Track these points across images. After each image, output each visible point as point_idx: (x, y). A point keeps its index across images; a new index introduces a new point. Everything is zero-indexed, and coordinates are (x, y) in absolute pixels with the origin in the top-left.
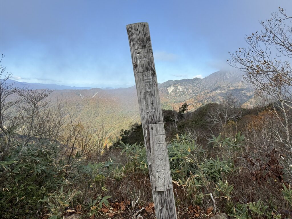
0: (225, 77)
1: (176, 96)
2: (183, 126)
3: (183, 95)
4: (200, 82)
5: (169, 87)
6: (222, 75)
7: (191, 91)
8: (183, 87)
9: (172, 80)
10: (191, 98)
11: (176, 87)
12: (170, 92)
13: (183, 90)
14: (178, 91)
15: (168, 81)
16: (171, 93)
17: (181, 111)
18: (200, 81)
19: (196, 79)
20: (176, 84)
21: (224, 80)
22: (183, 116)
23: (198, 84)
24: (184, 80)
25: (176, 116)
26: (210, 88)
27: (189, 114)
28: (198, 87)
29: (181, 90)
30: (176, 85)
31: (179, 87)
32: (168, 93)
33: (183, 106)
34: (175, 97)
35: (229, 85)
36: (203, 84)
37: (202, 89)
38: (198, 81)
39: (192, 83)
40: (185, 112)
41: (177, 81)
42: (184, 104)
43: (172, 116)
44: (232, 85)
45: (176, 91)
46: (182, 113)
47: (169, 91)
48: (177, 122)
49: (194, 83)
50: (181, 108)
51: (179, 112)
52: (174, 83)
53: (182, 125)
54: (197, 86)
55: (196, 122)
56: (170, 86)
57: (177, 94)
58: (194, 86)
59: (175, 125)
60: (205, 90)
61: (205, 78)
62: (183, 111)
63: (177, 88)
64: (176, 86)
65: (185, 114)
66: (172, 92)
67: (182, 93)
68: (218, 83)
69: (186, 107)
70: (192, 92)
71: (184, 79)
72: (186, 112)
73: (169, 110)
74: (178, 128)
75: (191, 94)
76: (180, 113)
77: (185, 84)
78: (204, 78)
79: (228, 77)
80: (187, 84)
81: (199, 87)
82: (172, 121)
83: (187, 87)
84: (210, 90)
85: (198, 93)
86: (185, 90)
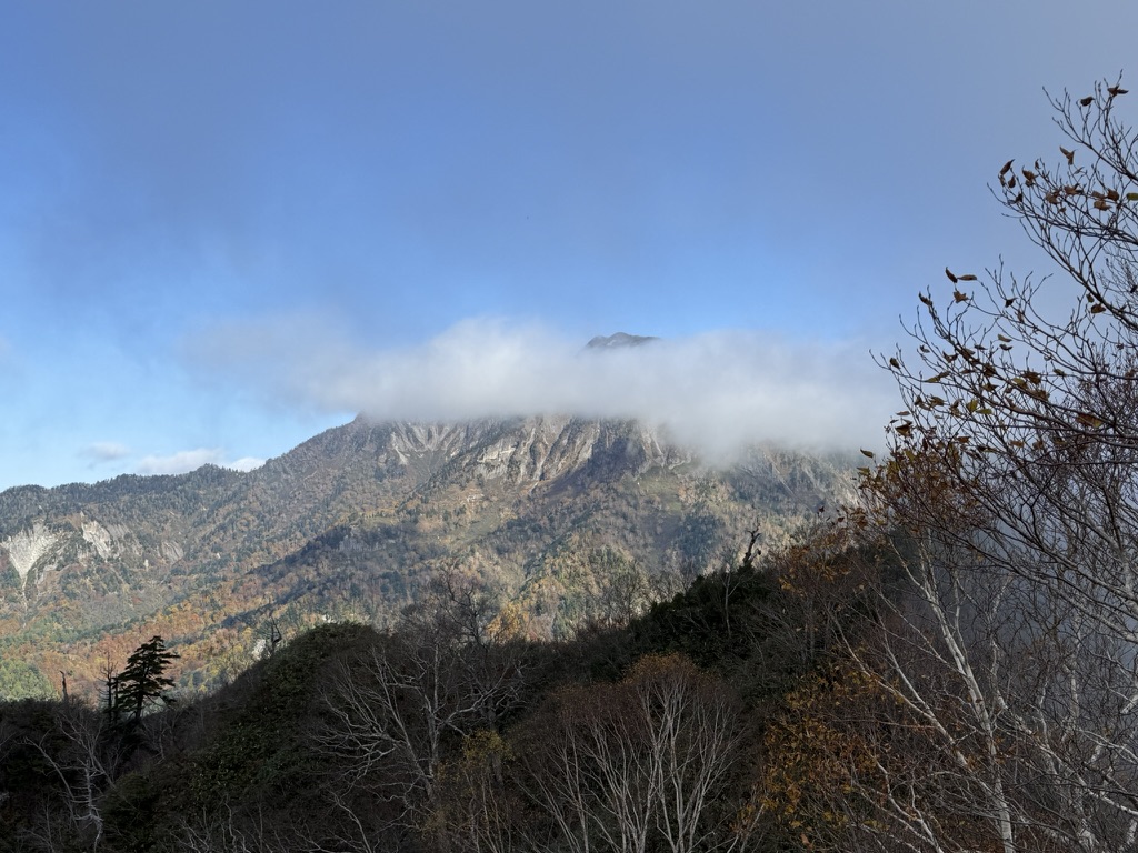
0: (383, 457)
1: (72, 595)
2: (147, 805)
3: (126, 587)
4: (235, 494)
5: (13, 531)
6: (366, 448)
7: (180, 553)
8: (121, 531)
9: (35, 489)
10: (178, 599)
11: (70, 535)
12: (22, 567)
13: (121, 549)
14: (81, 557)
16: (31, 573)
17: (119, 701)
18: (235, 488)
19: (210, 475)
20: (66, 511)
21: (379, 476)
22: (138, 731)
23: (219, 505)
24: (125, 483)
25: (87, 740)
26: (300, 526)
27: (181, 716)
28: (223, 527)
29: (103, 549)
30: (72, 520)
31: (91, 532)
32: (11, 574)
34: (65, 603)
35: (411, 506)
36: (256, 505)
37: (249, 539)
38: (220, 489)
39: (179, 502)
40: (153, 706)
41: (74, 492)
42: (146, 647)
43: (58, 743)
44: (429, 507)
45: (70, 558)
46: (130, 715)
47: (17, 565)
48: (100, 782)
49: (196, 497)
50: (123, 677)
51: (108, 711)
52: (53, 506)
53: (135, 802)
54: (220, 521)
55: (236, 768)
56: (26, 525)
57: (76, 576)
58: (194, 518)
59: (83, 808)
60: (272, 540)
61: (270, 469)
62: (140, 701)
63: (78, 540)
64: (68, 527)
65: (152, 717)
66: (41, 569)
67: (113, 573)
68: (347, 493)
69: (157, 670)
70: (187, 558)
71: (125, 476)
72: (159, 701)
73: (29, 702)
74: (106, 832)
75: (176, 572)
76: (111, 712)
77: (136, 511)
78: (261, 470)
79: (403, 460)
80: (144, 511)
81: (232, 522)
82: (56, 778)
83: (145, 527)
84: (303, 543)
85: (222, 563)
86: (137, 550)
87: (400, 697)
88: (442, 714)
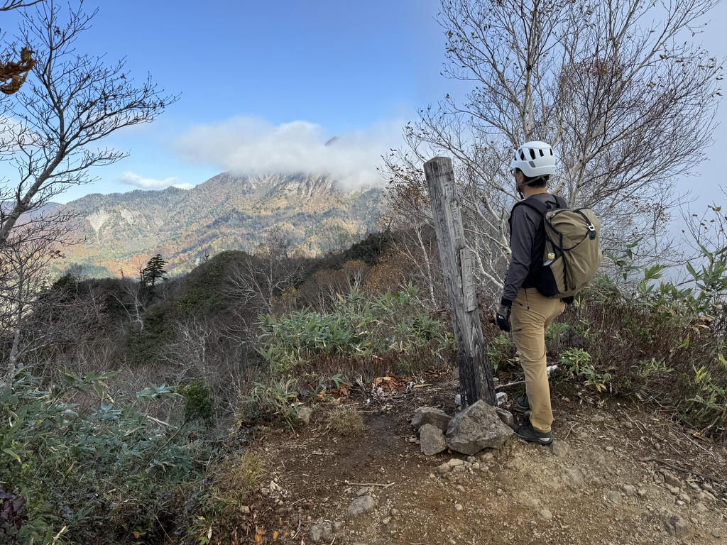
0: (245, 185)
1: (118, 239)
2: (160, 317)
3: (140, 236)
4: (183, 199)
5: (91, 212)
6: (238, 181)
7: (162, 223)
8: (137, 213)
9: (99, 195)
10: (162, 241)
11: (115, 214)
12: (96, 228)
13: (138, 220)
14: (120, 223)
15: (88, 196)
16: (100, 230)
17: (145, 279)
18: (183, 196)
19: (172, 191)
20: (113, 204)
21: (244, 193)
22: (154, 290)
23: (177, 203)
24: (137, 193)
25: (133, 293)
26: (212, 213)
27: (171, 285)
28: (179, 213)
29: (130, 221)
30: (116, 208)
31: (124, 213)
32: (92, 230)
33: (150, 263)
34: (116, 242)
35: (258, 206)
36: (193, 204)
37: (190, 218)
38: (177, 197)
39: (160, 202)
40: (159, 281)
41: (115, 196)
42: (154, 258)
43: (123, 294)
44: (265, 206)
45: (116, 224)
46: (150, 284)
47: (94, 226)
48: (141, 309)
49: (167, 200)
50: (146, 270)
51: (141, 282)
52: (107, 202)
53: (156, 315)
54: (178, 210)
55: (195, 303)
56: (97, 209)
57: (119, 231)
58: (167, 209)
59: (135, 318)
60: (200, 219)
61: (197, 189)
62: (153, 279)
63: (119, 217)
64: (114, 211)
65: (159, 285)
66: (104, 228)
67: (135, 231)
68: (231, 200)
69: (160, 267)
70: (165, 225)
71: (137, 191)
72: (160, 278)
73: (109, 279)
74: (145, 326)
75: (161, 230)
76: (143, 283)
77: (142, 205)
78: (194, 189)
79: (254, 187)
80: (146, 205)
81: (183, 211)
82: (122, 308)
83: (147, 212)
84: (214, 220)
85: (180, 227)
86: (144, 221)
87: (257, 277)
88: (274, 283)
